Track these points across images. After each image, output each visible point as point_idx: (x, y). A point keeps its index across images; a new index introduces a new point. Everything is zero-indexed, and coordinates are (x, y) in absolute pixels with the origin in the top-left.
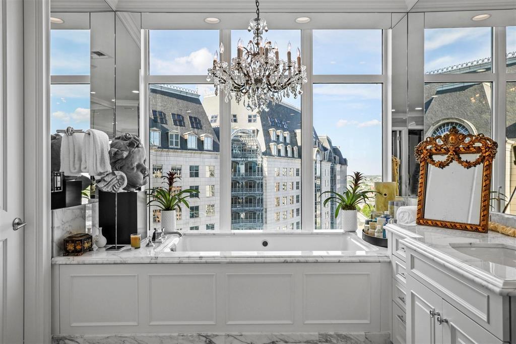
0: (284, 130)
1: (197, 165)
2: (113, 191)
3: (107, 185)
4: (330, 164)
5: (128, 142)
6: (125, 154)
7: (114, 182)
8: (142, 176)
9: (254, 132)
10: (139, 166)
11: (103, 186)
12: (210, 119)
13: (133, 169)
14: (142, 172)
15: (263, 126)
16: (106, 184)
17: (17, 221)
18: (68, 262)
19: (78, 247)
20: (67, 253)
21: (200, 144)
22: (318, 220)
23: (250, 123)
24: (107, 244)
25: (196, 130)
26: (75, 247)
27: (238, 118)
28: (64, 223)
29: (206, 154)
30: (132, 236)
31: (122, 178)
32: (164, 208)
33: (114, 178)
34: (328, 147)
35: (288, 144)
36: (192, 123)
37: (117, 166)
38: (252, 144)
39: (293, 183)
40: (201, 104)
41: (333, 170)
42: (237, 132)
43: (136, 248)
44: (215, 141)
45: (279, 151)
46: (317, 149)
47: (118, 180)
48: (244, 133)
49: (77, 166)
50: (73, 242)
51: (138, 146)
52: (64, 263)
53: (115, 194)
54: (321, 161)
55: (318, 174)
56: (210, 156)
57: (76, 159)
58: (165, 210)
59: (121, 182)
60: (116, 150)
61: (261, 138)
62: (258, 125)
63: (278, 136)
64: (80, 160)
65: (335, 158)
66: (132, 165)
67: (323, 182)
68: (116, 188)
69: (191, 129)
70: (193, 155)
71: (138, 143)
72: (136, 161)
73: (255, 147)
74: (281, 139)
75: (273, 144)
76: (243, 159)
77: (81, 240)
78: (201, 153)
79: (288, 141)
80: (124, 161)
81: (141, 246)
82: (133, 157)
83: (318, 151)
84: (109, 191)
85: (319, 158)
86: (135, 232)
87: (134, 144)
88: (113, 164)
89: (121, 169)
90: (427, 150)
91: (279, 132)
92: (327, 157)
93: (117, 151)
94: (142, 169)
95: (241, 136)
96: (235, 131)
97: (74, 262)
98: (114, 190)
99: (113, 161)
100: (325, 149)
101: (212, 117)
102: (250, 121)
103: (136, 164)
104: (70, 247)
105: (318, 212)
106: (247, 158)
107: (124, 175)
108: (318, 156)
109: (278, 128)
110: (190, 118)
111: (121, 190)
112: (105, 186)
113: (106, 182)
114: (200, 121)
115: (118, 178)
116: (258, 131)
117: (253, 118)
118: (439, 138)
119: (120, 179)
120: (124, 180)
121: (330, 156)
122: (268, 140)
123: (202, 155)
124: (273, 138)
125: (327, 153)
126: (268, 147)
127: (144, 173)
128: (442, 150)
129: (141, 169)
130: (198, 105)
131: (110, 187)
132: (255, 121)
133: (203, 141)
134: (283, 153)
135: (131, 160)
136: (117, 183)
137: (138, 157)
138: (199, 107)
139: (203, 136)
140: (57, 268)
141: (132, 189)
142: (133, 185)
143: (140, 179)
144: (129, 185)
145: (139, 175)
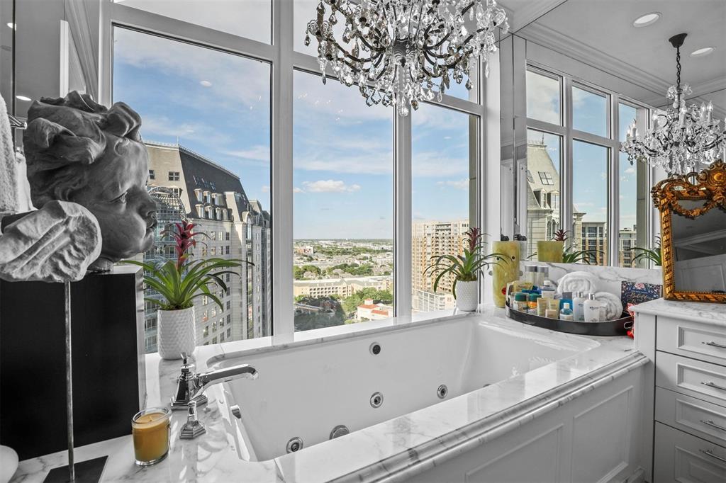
0: (213, 191)
2: (57, 278)
3: (30, 252)
4: (261, 228)
5: (98, 116)
6: (94, 149)
7: (58, 239)
8: (143, 225)
9: (176, 191)
10: (134, 194)
11: (12, 257)
13: (117, 202)
14: (141, 213)
15: (188, 185)
16: (23, 248)
22: (250, 284)
23: (170, 182)
27: (156, 174)
33: (56, 228)
34: (259, 211)
35: (217, 206)
37: (59, 188)
38: (174, 204)
39: (222, 247)
41: (263, 234)
42: (155, 190)
45: (207, 213)
46: (248, 213)
47: (71, 236)
48: (164, 191)
51: (131, 136)
54: (252, 225)
55: (249, 237)
59: (83, 243)
60: (61, 128)
61: (185, 198)
62: (181, 184)
63: (206, 197)
65: (265, 222)
66: (115, 188)
67: (254, 246)
68: (65, 263)
71: (135, 124)
72: (127, 179)
73: (178, 208)
74: (209, 201)
75: (199, 205)
76: (162, 221)
79: (217, 203)
80: (86, 175)
82: (120, 164)
83: (248, 215)
84: (40, 277)
85: (250, 222)
87: (124, 127)
88: (42, 181)
90: (673, 193)
91: (206, 193)
92: (257, 222)
93: (65, 132)
94: (144, 206)
95: (159, 195)
96: (152, 188)
98: (57, 270)
99: (41, 166)
100: (256, 213)
102: (171, 179)
103: (128, 186)
105: (250, 277)
106: (168, 220)
108: (249, 219)
109: (204, 189)
112: (21, 257)
113: (27, 239)
115: (72, 226)
116: (181, 190)
117: (174, 176)
118: (694, 176)
119: (79, 232)
120: (92, 235)
121: (261, 220)
122: (193, 201)
124: (199, 198)
125: (258, 217)
126: (193, 208)
127: (147, 218)
128: (700, 192)
129: (139, 204)
131: (41, 262)
132: (177, 179)
134: (211, 216)
135: (115, 174)
136: (67, 246)
137: (134, 168)
141: (105, 266)
142: (113, 251)
143: (138, 232)
144: (102, 252)
145: (136, 222)
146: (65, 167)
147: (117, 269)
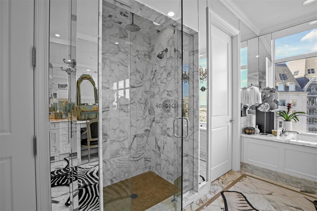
1: (285, 99)
5: (270, 90)
6: (269, 96)
12: (293, 74)
13: (272, 102)
16: (261, 108)
17: (231, 120)
18: (247, 137)
19: (250, 132)
20: (246, 133)
21: (287, 88)
24: (260, 132)
25: (283, 81)
26: (249, 132)
27: (315, 71)
28: (244, 122)
29: (291, 93)
30: (273, 130)
31: (268, 106)
32: (285, 120)
33: (264, 106)
36: (281, 77)
37: (265, 101)
40: (287, 66)
42: (315, 79)
43: (275, 136)
44: (297, 85)
49: (247, 101)
50: (248, 129)
52: (245, 136)
53: (264, 112)
56: (293, 94)
57: (247, 98)
58: (285, 121)
60: (265, 94)
64: (248, 99)
66: (272, 100)
68: (265, 110)
69: (280, 80)
70: (281, 94)
77: (251, 129)
78: (287, 93)
80: (268, 99)
81: (278, 135)
86: (273, 129)
87: (273, 91)
88: (263, 100)
89: (266, 102)
96: (313, 78)
97: (249, 137)
99: (263, 99)
101: (295, 73)
104: (247, 131)
107: (268, 105)
110: (280, 75)
111: (267, 111)
114: (286, 76)
115: (266, 106)
120: (268, 107)
123: (287, 94)
127: (277, 104)
129: (276, 102)
130: (285, 67)
131: (263, 109)
133: (288, 87)
135: (271, 98)
136: (265, 108)
137: (274, 97)
138: (285, 68)
139: (288, 84)
140: (242, 138)
141: (271, 111)
142: (271, 109)
143: (275, 106)
144: (270, 109)
145: (275, 105)
146: (265, 98)
147: (272, 111)
